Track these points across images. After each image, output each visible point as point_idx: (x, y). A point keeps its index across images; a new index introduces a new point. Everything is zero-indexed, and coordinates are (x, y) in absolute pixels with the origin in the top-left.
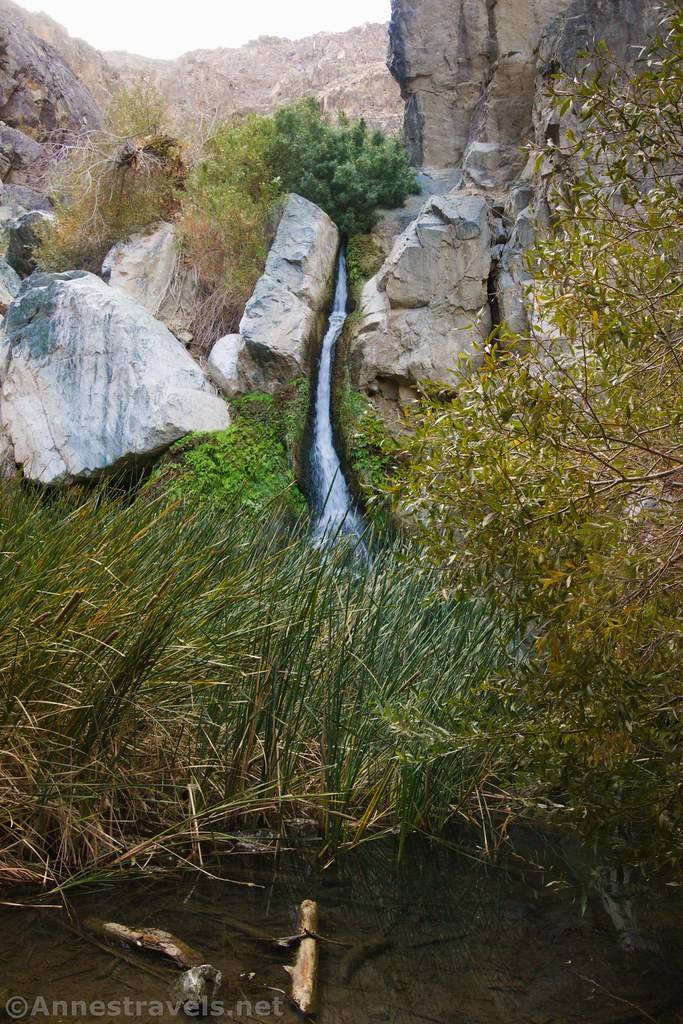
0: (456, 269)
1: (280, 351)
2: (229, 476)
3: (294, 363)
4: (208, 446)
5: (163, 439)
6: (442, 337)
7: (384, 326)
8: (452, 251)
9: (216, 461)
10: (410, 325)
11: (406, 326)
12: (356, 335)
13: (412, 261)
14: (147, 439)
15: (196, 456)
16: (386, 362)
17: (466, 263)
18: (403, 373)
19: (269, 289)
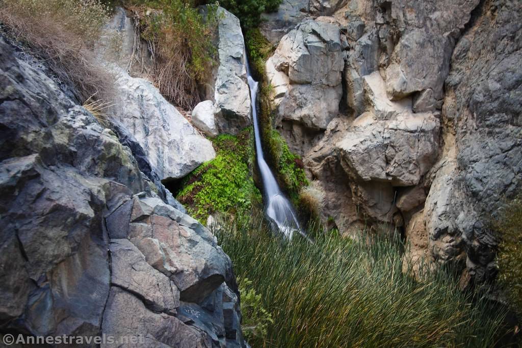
0: (328, 66)
1: (241, 114)
2: (227, 186)
3: (248, 120)
4: (213, 170)
5: (190, 169)
6: (318, 101)
7: (287, 94)
8: (326, 57)
9: (219, 178)
10: (301, 94)
11: (299, 94)
12: (272, 98)
13: (304, 61)
14: (181, 170)
15: (208, 177)
16: (288, 113)
17: (333, 63)
18: (298, 119)
19: (228, 76)
